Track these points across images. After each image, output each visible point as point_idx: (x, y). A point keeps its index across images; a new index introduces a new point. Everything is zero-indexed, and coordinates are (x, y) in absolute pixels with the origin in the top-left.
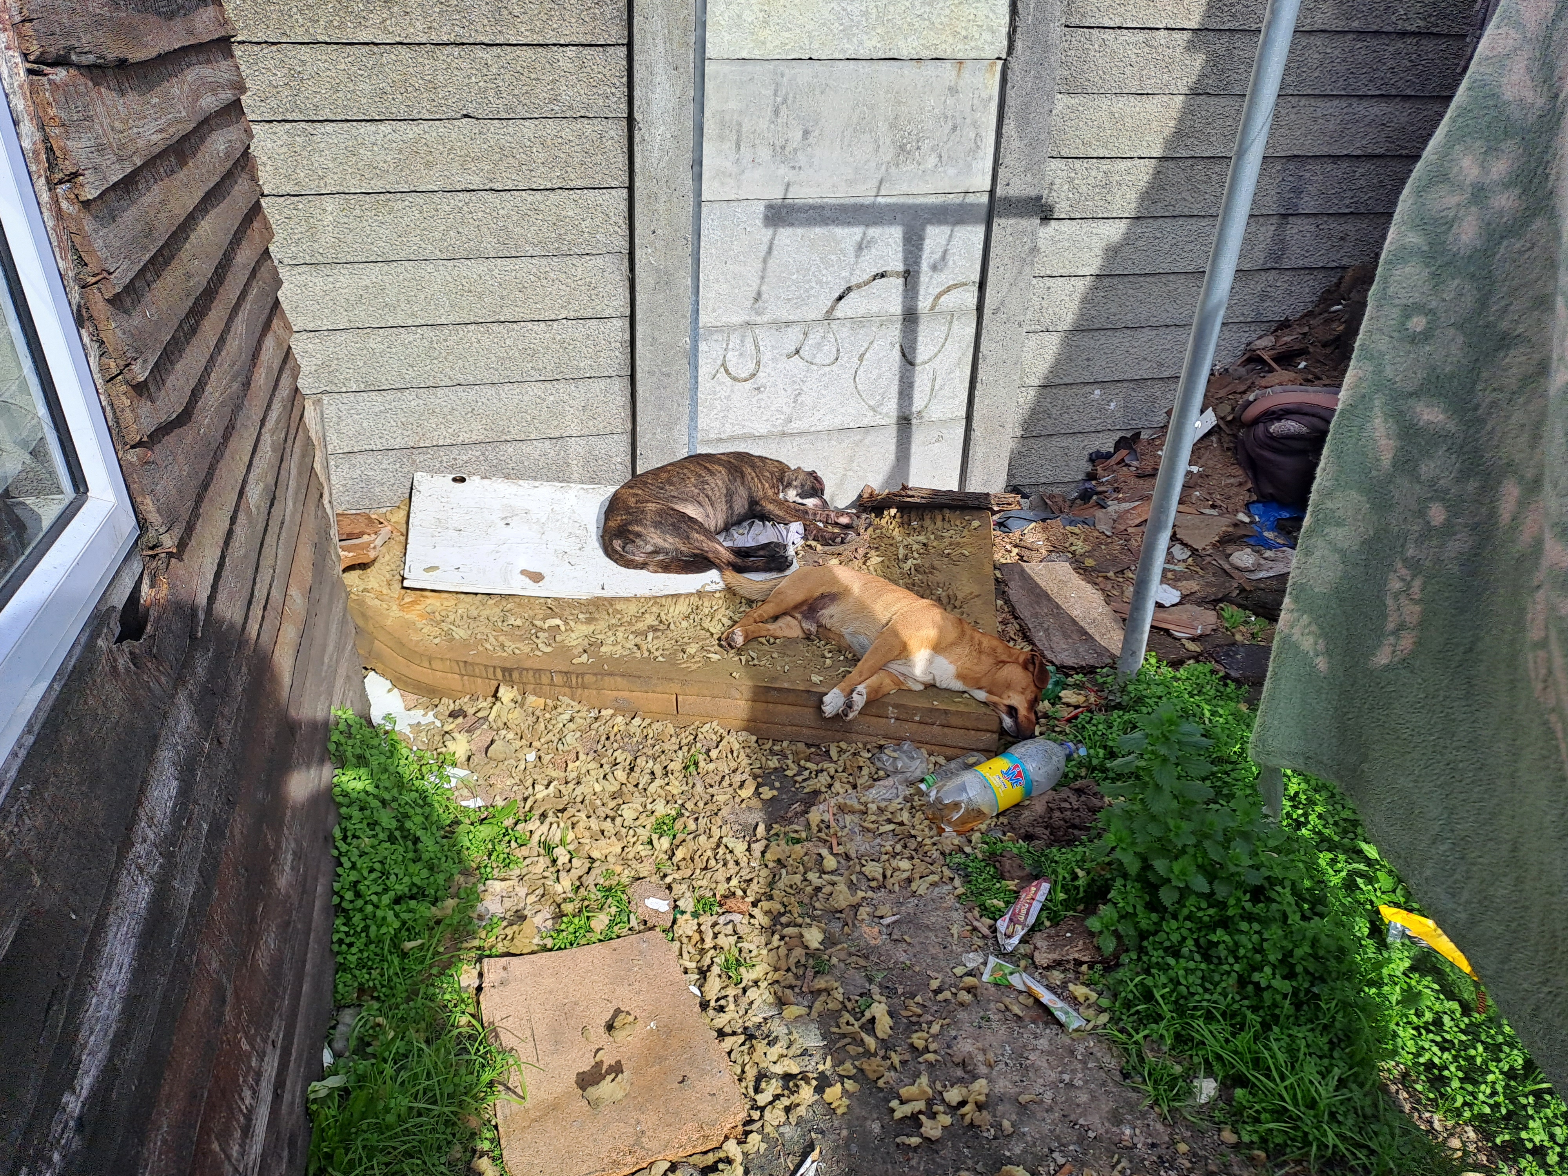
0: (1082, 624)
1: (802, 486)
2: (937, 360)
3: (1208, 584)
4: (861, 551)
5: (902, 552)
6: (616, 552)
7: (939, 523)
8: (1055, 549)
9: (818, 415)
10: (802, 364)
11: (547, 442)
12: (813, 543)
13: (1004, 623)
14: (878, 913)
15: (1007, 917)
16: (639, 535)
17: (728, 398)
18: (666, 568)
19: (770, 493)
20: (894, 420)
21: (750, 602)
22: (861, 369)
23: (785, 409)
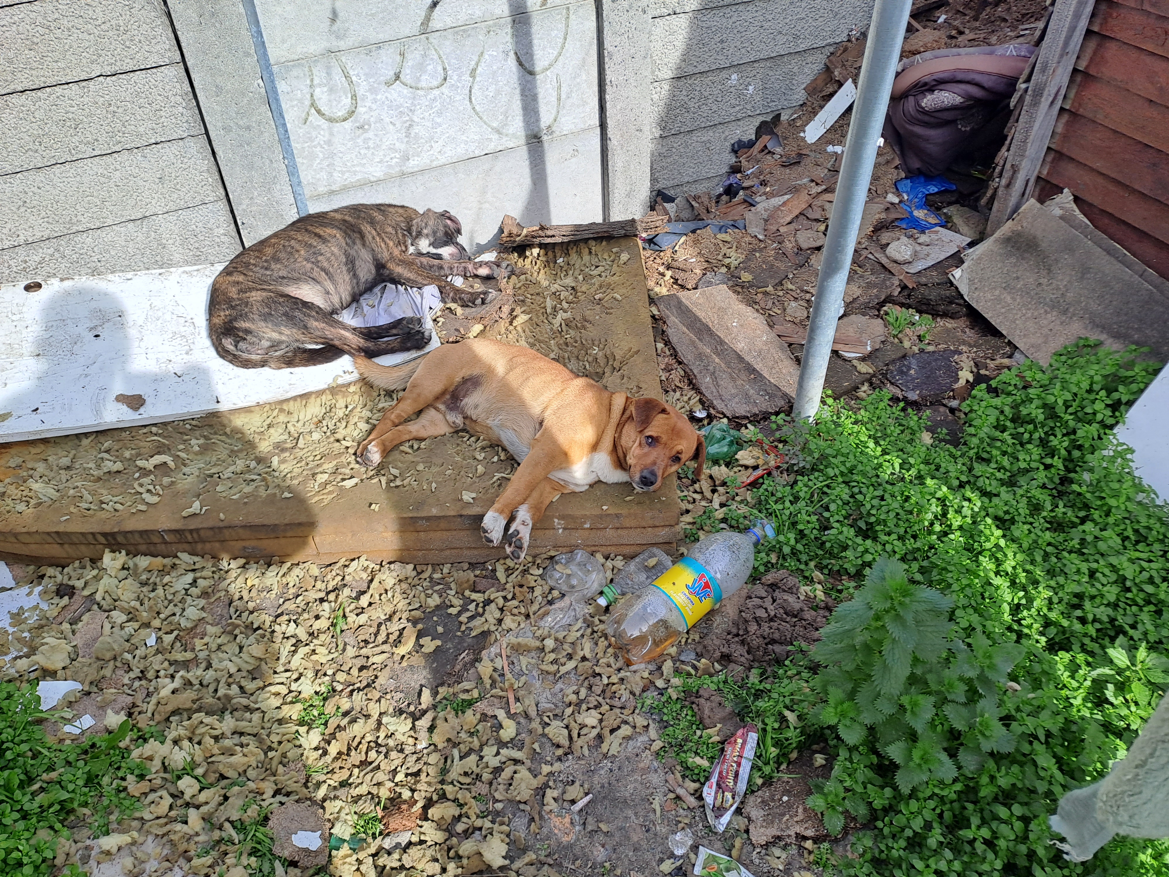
0: (747, 358)
1: (434, 233)
2: (560, 63)
3: (870, 285)
4: (506, 309)
5: (549, 303)
6: (227, 352)
7: (586, 258)
8: (710, 266)
9: (437, 147)
10: (406, 91)
11: (131, 225)
12: (453, 306)
13: (668, 369)
14: (568, 797)
15: (714, 780)
16: (248, 332)
17: (329, 143)
18: (289, 362)
19: (396, 252)
20: (522, 141)
21: (389, 394)
22: (476, 87)
23: (398, 145)
